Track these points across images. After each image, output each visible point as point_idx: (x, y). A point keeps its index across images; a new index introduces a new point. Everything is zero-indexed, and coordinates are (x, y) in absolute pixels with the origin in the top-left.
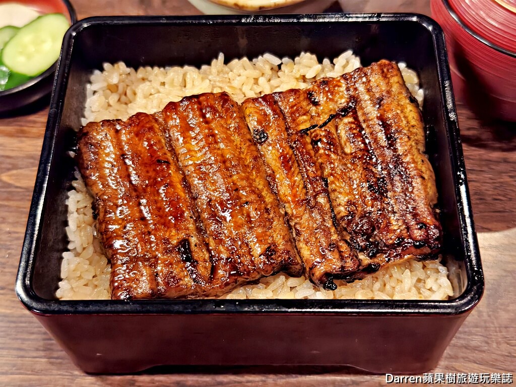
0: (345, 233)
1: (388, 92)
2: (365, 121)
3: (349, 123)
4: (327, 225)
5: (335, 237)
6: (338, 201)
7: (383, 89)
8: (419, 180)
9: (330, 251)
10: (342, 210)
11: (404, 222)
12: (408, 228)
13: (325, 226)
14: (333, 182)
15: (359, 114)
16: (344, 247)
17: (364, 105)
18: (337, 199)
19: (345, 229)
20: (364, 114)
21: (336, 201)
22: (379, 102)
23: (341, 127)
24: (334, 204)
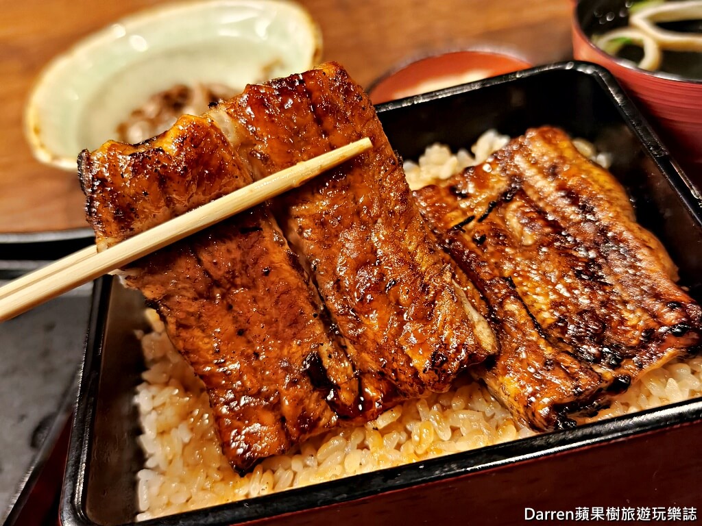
0: (561, 345)
1: (561, 157)
2: (540, 199)
3: (519, 207)
4: (531, 338)
5: (548, 352)
6: (537, 306)
7: (552, 156)
8: (645, 251)
9: (549, 370)
10: (547, 316)
11: (645, 310)
12: (654, 316)
13: (529, 341)
14: (521, 283)
15: (530, 193)
16: (567, 360)
17: (532, 183)
18: (535, 304)
19: (561, 340)
20: (537, 192)
21: (533, 306)
22: (553, 172)
23: (509, 215)
24: (532, 310)
